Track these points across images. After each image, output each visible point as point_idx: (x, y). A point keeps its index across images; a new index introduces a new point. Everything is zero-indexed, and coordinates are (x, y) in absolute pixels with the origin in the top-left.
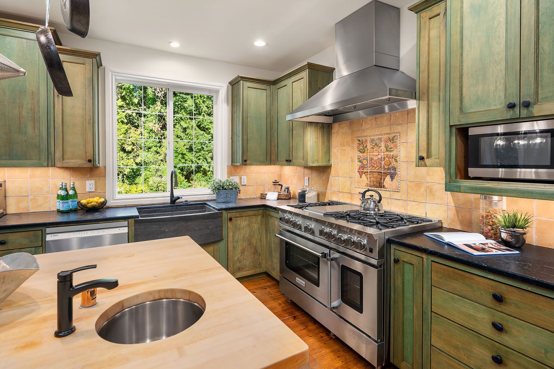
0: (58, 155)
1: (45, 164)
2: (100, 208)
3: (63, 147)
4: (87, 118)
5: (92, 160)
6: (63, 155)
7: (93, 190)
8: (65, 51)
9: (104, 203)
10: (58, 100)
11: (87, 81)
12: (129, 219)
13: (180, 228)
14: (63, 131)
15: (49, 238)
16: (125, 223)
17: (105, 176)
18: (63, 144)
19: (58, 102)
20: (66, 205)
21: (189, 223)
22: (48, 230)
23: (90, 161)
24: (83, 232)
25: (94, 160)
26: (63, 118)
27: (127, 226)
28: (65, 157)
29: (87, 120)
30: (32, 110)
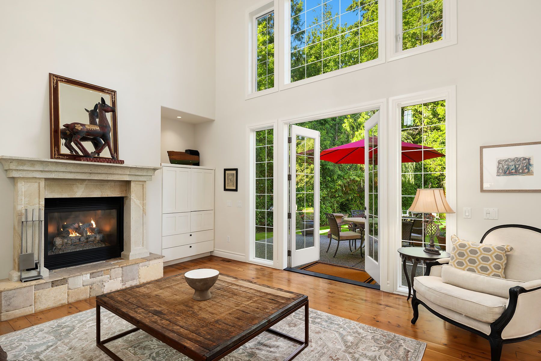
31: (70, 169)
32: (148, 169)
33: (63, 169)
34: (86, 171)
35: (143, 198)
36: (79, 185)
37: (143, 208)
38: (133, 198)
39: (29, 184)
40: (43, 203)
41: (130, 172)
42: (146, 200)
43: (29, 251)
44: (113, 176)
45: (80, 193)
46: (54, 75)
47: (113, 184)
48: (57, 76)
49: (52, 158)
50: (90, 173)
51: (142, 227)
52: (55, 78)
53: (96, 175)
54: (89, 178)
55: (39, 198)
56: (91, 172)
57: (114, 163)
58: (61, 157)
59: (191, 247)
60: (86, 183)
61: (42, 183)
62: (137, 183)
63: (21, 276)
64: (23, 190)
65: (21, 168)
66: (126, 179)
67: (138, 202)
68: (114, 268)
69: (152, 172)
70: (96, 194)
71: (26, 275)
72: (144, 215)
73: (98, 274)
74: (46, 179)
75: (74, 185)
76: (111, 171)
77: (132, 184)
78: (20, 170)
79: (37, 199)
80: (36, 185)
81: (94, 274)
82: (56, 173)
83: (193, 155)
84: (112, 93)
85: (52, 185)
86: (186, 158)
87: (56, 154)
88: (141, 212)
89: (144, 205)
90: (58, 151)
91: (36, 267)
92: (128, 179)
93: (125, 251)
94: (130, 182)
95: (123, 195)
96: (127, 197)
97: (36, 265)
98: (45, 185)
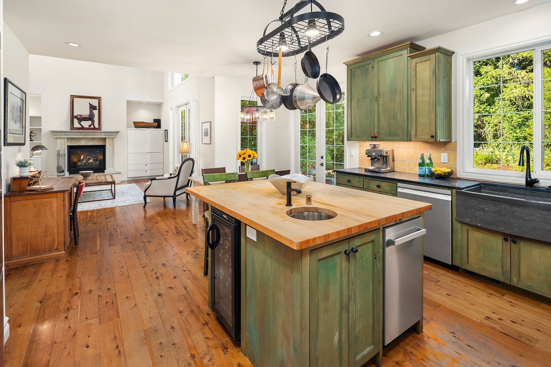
0: (413, 132)
1: (406, 139)
2: (447, 177)
3: (416, 126)
4: (432, 102)
5: (435, 136)
6: (416, 133)
7: (447, 161)
8: (416, 56)
9: (451, 173)
10: (413, 93)
11: (431, 73)
12: (452, 189)
13: (503, 211)
14: (416, 115)
15: (399, 190)
16: (449, 192)
17: (456, 150)
18: (416, 124)
19: (413, 94)
20: (421, 170)
21: (515, 209)
22: (399, 184)
23: (432, 137)
24: (419, 191)
25: (436, 136)
26: (416, 105)
27: (450, 195)
28: (417, 134)
29: (431, 104)
30: (400, 103)
31: (75, 134)
32: (113, 132)
33: (71, 134)
34: (83, 134)
35: (113, 145)
36: (82, 140)
37: (113, 151)
38: (107, 146)
39: (61, 140)
40: (66, 147)
41: (104, 134)
43: (61, 166)
44: (96, 136)
45: (83, 143)
46: (72, 95)
47: (98, 139)
48: (73, 96)
49: (71, 130)
50: (85, 135)
51: (113, 159)
52: (73, 97)
53: (88, 136)
55: (65, 145)
57: (95, 130)
58: (74, 129)
59: (146, 171)
60: (85, 139)
61: (66, 140)
62: (109, 139)
63: (58, 174)
65: (57, 134)
66: (103, 137)
67: (110, 147)
69: (117, 133)
70: (91, 143)
71: (59, 174)
74: (68, 138)
75: (80, 140)
76: (95, 134)
80: (63, 140)
83: (154, 122)
84: (99, 99)
85: (70, 140)
86: (145, 124)
87: (72, 127)
88: (112, 152)
89: (113, 149)
90: (73, 126)
91: (63, 172)
92: (104, 137)
93: (105, 169)
94: (105, 138)
95: (104, 144)
96: (105, 145)
97: (63, 171)
98: (67, 140)
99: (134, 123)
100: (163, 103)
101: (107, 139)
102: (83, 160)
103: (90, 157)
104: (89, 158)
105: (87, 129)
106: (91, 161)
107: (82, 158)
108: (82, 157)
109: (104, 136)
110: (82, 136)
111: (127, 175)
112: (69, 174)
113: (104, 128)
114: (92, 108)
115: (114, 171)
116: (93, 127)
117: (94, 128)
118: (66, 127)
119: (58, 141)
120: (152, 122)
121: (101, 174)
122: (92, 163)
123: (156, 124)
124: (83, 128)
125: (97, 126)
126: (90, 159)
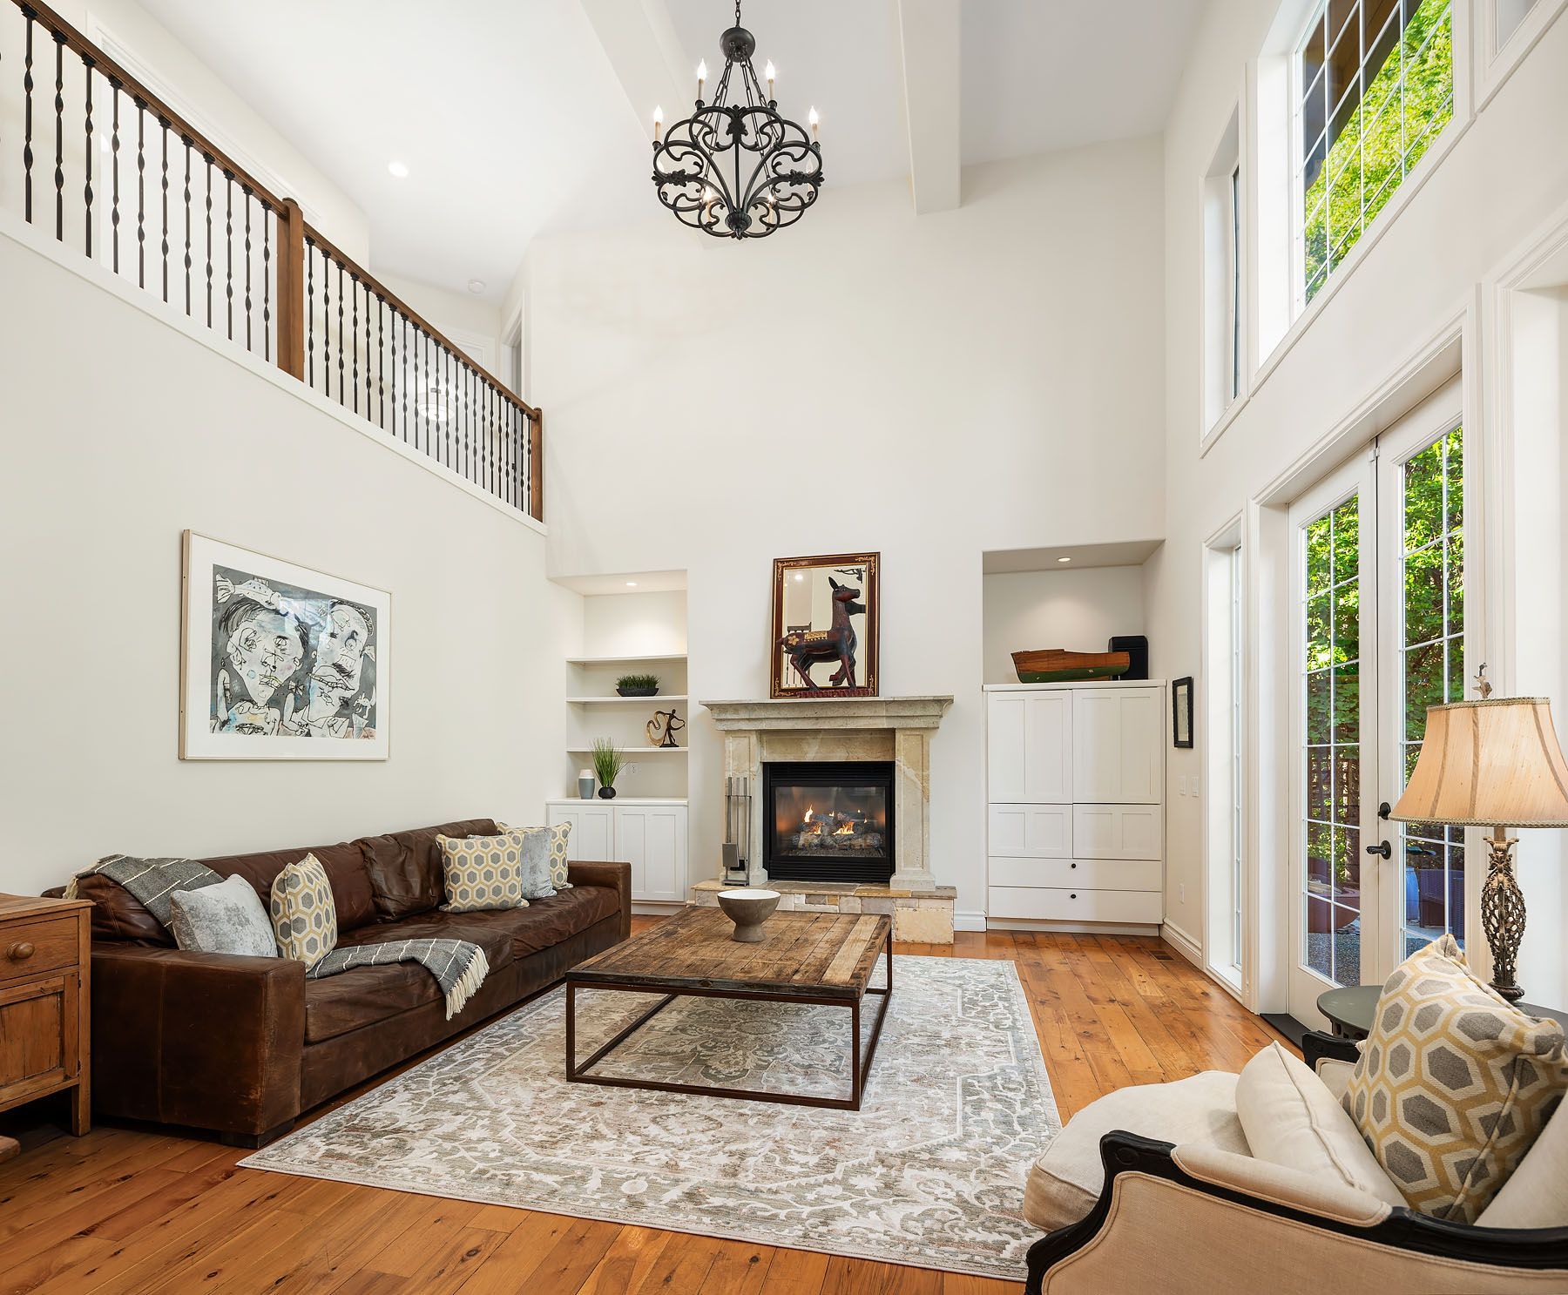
31: (785, 713)
32: (923, 702)
33: (775, 714)
34: (810, 714)
35: (923, 764)
36: (811, 741)
37: (923, 787)
38: (902, 764)
39: (738, 740)
40: (759, 769)
41: (887, 710)
42: (928, 769)
43: (736, 842)
44: (856, 720)
45: (814, 753)
46: (779, 560)
47: (866, 736)
48: (783, 561)
49: (769, 698)
50: (817, 718)
51: (921, 827)
52: (780, 565)
53: (826, 721)
54: (814, 727)
55: (753, 761)
56: (815, 716)
57: (849, 696)
58: (782, 693)
59: (1073, 896)
61: (754, 738)
62: (908, 732)
63: (728, 876)
64: (731, 749)
65: (723, 717)
66: (883, 727)
67: (911, 773)
68: (846, 896)
69: (940, 706)
70: (839, 755)
71: (733, 876)
72: (925, 800)
73: (818, 898)
74: (761, 732)
75: (803, 739)
76: (850, 712)
77: (899, 737)
78: (724, 720)
79: (747, 764)
80: (745, 741)
81: (812, 898)
82: (767, 722)
83: (1114, 651)
84: (872, 559)
85: (768, 742)
86: (1070, 663)
87: (777, 689)
88: (919, 794)
89: (925, 779)
90: (780, 684)
91: (742, 867)
92: (885, 727)
93: (892, 871)
94: (892, 731)
95: (888, 759)
96: (893, 764)
97: (742, 862)
98: (761, 741)
99: (1019, 658)
100: (1162, 542)
101: (898, 735)
102: (811, 825)
103: (840, 816)
104: (835, 818)
105: (823, 692)
106: (845, 831)
107: (807, 820)
108: (809, 813)
109: (885, 720)
110: (806, 721)
111: (984, 908)
112: (769, 878)
113: (890, 688)
114: (844, 600)
115: (928, 882)
116: (847, 685)
117: (853, 690)
118: (756, 690)
119: (731, 744)
120: (1103, 648)
121: (875, 890)
122: (850, 838)
123: (1124, 659)
124: (811, 690)
125: (861, 681)
126: (839, 824)
